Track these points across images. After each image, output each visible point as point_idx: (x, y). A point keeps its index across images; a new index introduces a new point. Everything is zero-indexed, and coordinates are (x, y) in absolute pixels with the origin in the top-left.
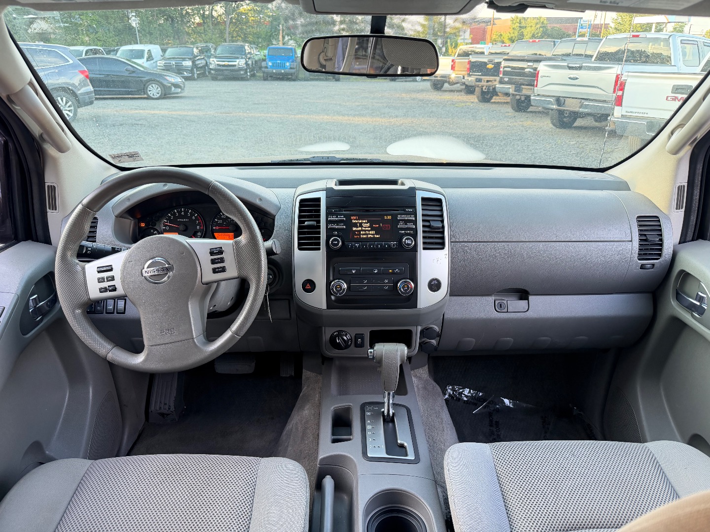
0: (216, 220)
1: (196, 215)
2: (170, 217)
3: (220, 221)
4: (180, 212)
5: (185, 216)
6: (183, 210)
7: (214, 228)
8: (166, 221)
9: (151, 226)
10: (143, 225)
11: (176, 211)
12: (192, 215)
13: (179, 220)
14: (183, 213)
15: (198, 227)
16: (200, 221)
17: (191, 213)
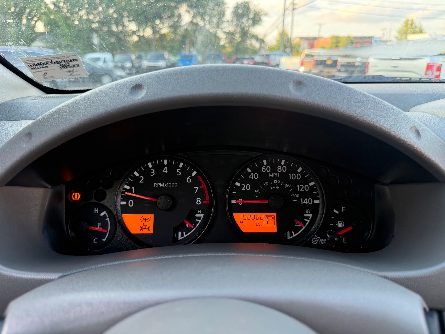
0: (238, 184)
1: (194, 173)
2: (138, 179)
3: (247, 187)
4: (159, 168)
5: (172, 176)
6: (166, 162)
7: (233, 202)
8: (127, 187)
9: (93, 201)
10: (76, 196)
11: (150, 165)
12: (186, 173)
13: (155, 185)
14: (165, 170)
15: (199, 201)
16: (203, 186)
17: (183, 169)
